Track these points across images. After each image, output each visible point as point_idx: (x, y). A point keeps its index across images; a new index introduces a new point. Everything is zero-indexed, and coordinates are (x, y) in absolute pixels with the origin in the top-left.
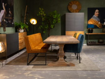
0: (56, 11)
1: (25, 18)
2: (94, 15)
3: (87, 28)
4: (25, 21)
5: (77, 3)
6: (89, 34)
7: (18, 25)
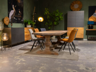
0: (58, 10)
1: (33, 17)
2: (95, 12)
3: (88, 25)
4: (34, 19)
5: (79, 2)
6: (89, 30)
7: (26, 21)
